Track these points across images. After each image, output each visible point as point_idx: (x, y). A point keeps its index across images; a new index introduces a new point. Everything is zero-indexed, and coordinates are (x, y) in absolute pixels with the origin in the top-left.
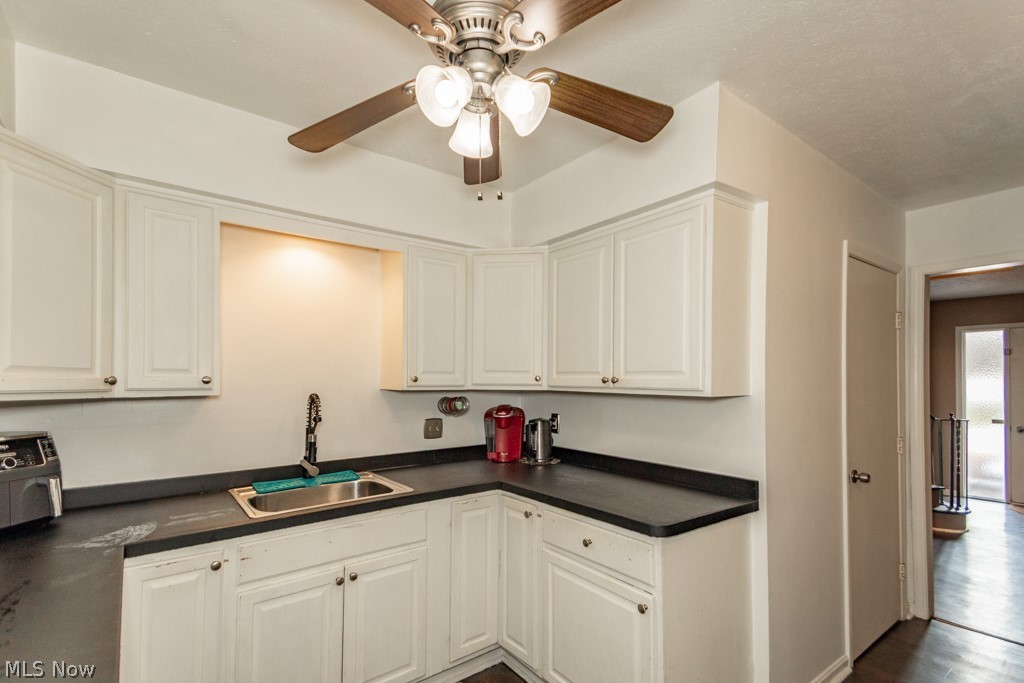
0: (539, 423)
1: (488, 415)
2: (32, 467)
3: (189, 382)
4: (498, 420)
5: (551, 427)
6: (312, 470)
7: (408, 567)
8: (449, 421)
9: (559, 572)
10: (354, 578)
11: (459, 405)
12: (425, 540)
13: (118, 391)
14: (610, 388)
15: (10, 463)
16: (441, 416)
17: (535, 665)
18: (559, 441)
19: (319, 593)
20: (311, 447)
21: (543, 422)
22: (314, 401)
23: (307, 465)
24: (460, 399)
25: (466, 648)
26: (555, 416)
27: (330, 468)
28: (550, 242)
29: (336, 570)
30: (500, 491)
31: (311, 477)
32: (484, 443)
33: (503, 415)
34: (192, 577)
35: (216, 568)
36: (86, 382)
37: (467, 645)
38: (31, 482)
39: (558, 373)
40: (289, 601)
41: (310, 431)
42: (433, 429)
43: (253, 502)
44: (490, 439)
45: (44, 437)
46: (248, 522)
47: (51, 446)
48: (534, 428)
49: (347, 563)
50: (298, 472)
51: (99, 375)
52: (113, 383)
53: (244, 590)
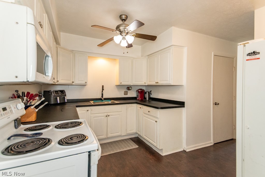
0: (147, 92)
1: (137, 91)
2: (63, 94)
3: (83, 83)
4: (139, 92)
5: (150, 93)
6: (103, 99)
7: (118, 116)
8: (129, 92)
9: (145, 118)
10: (109, 116)
11: (130, 88)
12: (121, 111)
13: (74, 84)
14: (157, 84)
15: (60, 94)
16: (127, 90)
17: (142, 135)
18: (152, 96)
19: (103, 117)
20: (102, 94)
21: (148, 92)
22: (103, 86)
23: (102, 98)
24: (130, 87)
25: (129, 132)
26: (151, 91)
27: (106, 99)
28: (148, 56)
29: (106, 114)
30: (137, 104)
31: (103, 100)
32: (136, 96)
33: (140, 90)
34: (85, 112)
35: (88, 111)
36: (70, 82)
37: (130, 131)
38: (63, 97)
39: (149, 82)
40: (98, 118)
41: (102, 92)
42: (126, 93)
43: (93, 103)
44: (138, 96)
45: (64, 90)
46: (92, 104)
47: (65, 92)
48: (146, 93)
49: (108, 113)
50: (101, 99)
51: (71, 81)
52: (73, 82)
53: (92, 115)
